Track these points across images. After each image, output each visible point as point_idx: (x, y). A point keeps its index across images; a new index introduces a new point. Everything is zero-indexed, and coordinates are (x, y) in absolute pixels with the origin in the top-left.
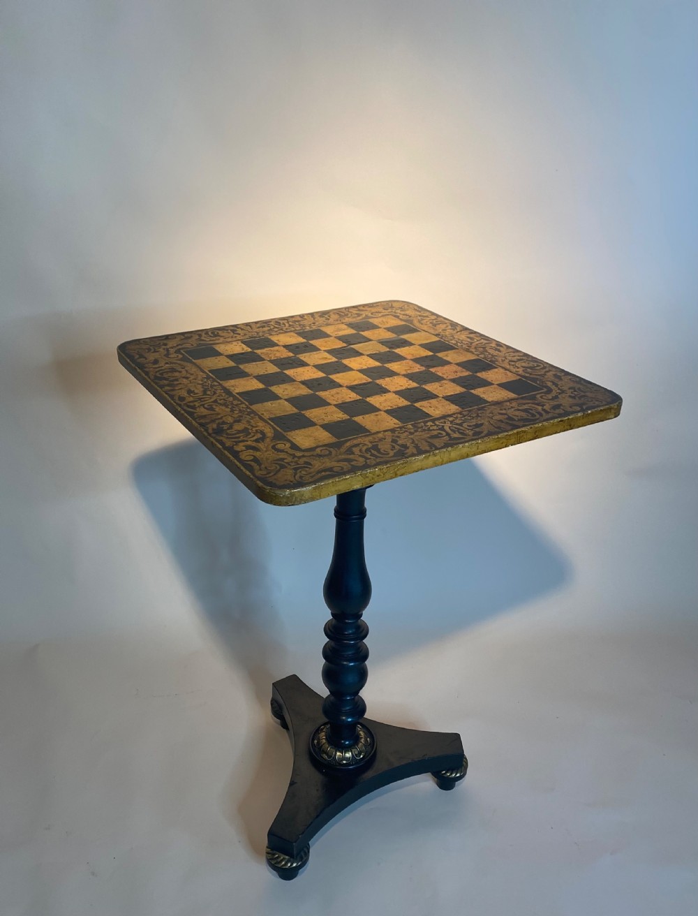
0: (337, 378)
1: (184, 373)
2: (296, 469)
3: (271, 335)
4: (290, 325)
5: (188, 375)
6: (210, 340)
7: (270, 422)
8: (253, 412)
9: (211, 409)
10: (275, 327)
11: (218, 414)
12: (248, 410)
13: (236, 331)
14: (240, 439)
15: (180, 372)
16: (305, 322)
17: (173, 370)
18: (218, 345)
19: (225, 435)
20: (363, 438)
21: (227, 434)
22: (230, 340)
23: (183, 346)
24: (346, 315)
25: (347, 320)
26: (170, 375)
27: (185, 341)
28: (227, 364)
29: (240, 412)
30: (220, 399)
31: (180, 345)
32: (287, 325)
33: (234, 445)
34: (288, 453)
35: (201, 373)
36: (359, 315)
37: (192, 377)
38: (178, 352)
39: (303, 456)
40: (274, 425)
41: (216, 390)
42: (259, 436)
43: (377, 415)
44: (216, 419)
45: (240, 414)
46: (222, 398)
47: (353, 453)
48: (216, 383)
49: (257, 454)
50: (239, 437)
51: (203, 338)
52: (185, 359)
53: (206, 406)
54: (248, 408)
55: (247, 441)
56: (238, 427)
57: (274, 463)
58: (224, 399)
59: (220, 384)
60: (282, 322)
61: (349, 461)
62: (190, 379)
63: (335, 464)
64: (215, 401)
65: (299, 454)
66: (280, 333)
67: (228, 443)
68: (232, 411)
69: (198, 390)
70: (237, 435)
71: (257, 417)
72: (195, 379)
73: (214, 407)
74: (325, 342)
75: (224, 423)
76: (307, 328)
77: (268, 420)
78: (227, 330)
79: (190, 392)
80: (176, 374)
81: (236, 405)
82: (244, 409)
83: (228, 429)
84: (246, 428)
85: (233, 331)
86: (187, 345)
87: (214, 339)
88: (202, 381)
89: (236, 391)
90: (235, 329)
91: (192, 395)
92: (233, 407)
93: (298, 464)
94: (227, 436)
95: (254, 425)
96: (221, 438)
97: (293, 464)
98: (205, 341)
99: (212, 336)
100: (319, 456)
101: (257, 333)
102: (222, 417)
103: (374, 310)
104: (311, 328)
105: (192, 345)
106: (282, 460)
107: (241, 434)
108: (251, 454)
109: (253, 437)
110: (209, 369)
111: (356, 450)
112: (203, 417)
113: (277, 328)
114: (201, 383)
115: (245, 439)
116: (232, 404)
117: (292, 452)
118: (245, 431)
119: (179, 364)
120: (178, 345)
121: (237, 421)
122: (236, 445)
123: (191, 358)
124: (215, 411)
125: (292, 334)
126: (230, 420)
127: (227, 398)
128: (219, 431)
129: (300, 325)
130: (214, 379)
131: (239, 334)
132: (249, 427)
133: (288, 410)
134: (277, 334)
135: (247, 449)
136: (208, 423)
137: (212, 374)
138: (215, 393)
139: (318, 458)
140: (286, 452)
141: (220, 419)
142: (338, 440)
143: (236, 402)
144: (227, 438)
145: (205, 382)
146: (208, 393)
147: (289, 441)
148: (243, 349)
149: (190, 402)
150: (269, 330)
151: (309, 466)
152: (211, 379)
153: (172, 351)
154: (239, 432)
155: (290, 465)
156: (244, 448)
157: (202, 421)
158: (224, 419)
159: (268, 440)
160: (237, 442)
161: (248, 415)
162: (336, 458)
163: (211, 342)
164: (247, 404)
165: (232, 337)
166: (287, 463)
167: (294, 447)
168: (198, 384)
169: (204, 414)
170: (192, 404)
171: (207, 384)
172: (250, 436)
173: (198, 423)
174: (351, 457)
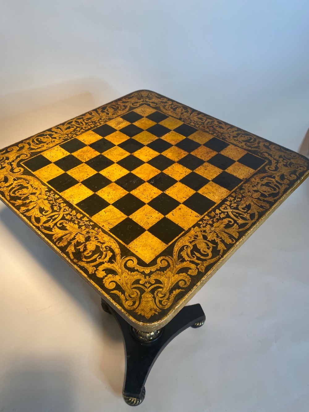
0: (137, 173)
1: (31, 190)
2: (152, 291)
3: (77, 135)
4: (86, 123)
5: (34, 191)
6: (38, 148)
7: (111, 234)
8: (95, 226)
9: (63, 228)
10: (77, 127)
11: (71, 233)
12: (91, 223)
13: (52, 135)
14: (97, 262)
15: (27, 188)
16: (95, 119)
17: (22, 187)
18: (45, 152)
19: (84, 259)
20: (182, 238)
21: (86, 257)
22: (51, 145)
23: (21, 158)
24: (118, 108)
25: (120, 113)
26: (20, 193)
27: (21, 152)
28: (58, 172)
29: (87, 227)
30: (67, 214)
31: (19, 157)
32: (84, 123)
33: (95, 271)
34: (139, 272)
35: (43, 186)
36: (126, 107)
37: (38, 193)
38: (19, 165)
39: (151, 273)
40: (117, 238)
41: (60, 204)
42: (110, 254)
43: (180, 209)
44: (71, 240)
45: (87, 230)
46: (67, 212)
47: (183, 260)
48: (57, 196)
49: (117, 278)
50: (95, 260)
51: (32, 147)
52: (26, 173)
53: (58, 225)
54: (90, 221)
55: (103, 263)
56: (91, 246)
57: (134, 288)
58: (69, 214)
59: (61, 197)
60: (79, 121)
61: (185, 270)
62: (37, 195)
63: (177, 277)
64: (63, 218)
65: (147, 271)
66: (83, 132)
67: (91, 270)
68: (80, 227)
69: (47, 207)
70: (94, 257)
71: (100, 230)
72: (40, 194)
73: (64, 224)
74: (115, 137)
75: (79, 244)
76: (98, 124)
77: (109, 232)
78: (46, 135)
79: (41, 210)
80: (25, 191)
81: (81, 219)
82: (88, 223)
83: (84, 251)
84: (97, 247)
85: (50, 135)
86: (23, 156)
87: (40, 146)
88: (47, 195)
89: (75, 202)
90: (51, 133)
91: (43, 213)
92: (79, 222)
93: (152, 285)
94: (86, 260)
95: (102, 241)
96: (83, 264)
97: (148, 285)
98: (34, 149)
99: (38, 143)
100: (162, 269)
101: (68, 135)
102: (75, 236)
103: (133, 101)
104: (101, 124)
105: (27, 156)
106: (137, 282)
107: (97, 255)
108: (112, 279)
109: (106, 256)
110: (48, 180)
111: (184, 254)
112: (60, 239)
113: (79, 127)
114: (46, 197)
115: (101, 260)
116: (77, 218)
117: (141, 269)
118: (97, 250)
119: (24, 179)
120: (17, 158)
121: (88, 239)
122: (97, 270)
123: (30, 171)
124: (66, 230)
125: (91, 132)
126: (81, 239)
127: (71, 212)
128: (78, 255)
129: (92, 122)
130: (54, 191)
131: (55, 138)
132: (99, 244)
133: (119, 216)
134: (81, 134)
135: (107, 274)
136: (67, 247)
137: (52, 186)
138: (60, 208)
139: (162, 273)
140: (137, 270)
141: (74, 239)
142: (168, 246)
143: (79, 216)
144: (87, 262)
145: (49, 196)
146: (55, 208)
147: (133, 255)
148: (63, 153)
149: (45, 223)
150: (74, 130)
151: (161, 285)
152: (52, 192)
153: (15, 164)
154: (94, 253)
155: (146, 287)
156: (104, 273)
157: (62, 244)
158: (77, 239)
159: (118, 258)
160: (97, 266)
161: (93, 229)
162: (175, 269)
163: (39, 150)
164: (88, 216)
165: (52, 142)
166: (143, 285)
167: (141, 262)
168: (45, 199)
169: (60, 235)
170: (47, 225)
171: (51, 199)
172: (103, 256)
173: (58, 247)
174: (185, 264)
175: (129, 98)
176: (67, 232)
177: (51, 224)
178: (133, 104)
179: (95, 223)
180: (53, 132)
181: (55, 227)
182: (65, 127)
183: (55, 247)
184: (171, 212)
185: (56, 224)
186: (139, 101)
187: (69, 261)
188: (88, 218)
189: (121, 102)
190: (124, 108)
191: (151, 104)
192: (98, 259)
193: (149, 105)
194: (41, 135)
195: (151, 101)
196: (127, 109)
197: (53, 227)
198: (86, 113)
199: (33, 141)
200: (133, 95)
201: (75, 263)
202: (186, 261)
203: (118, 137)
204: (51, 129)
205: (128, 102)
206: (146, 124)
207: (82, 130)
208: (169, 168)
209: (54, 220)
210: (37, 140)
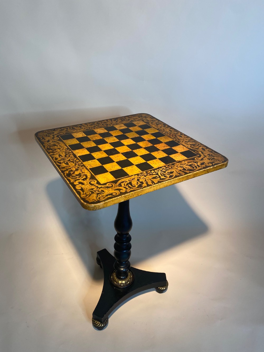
0: (118, 149)
1: (59, 147)
2: (98, 194)
5: (60, 148)
9: (67, 164)
11: (70, 166)
13: (81, 127)
15: (57, 146)
16: (108, 123)
17: (55, 145)
18: (74, 133)
19: (71, 177)
20: (126, 178)
22: (78, 131)
23: (60, 134)
24: (124, 120)
25: (124, 122)
26: (53, 147)
27: (61, 131)
28: (76, 142)
29: (78, 165)
30: (71, 159)
31: (59, 133)
32: (101, 124)
33: (74, 182)
34: (95, 186)
35: (66, 147)
36: (129, 120)
37: (62, 148)
38: (57, 136)
39: (101, 187)
40: (91, 172)
41: (70, 155)
42: (85, 177)
43: (132, 167)
44: (68, 169)
45: (78, 166)
46: (72, 158)
47: (121, 186)
48: (70, 151)
49: (83, 186)
50: (76, 178)
51: (68, 130)
52: (60, 140)
53: (65, 162)
54: (82, 163)
55: (80, 180)
56: (77, 173)
57: (89, 191)
58: (73, 159)
59: (72, 152)
60: (99, 123)
61: (119, 190)
62: (61, 149)
63: (113, 191)
64: (69, 160)
65: (100, 186)
66: (98, 128)
67: (72, 181)
68: (75, 165)
69: (63, 155)
70: (76, 177)
71: (85, 168)
72: (63, 149)
73: (68, 163)
74: (115, 132)
75: (72, 171)
76: (109, 125)
77: (89, 169)
78: (78, 126)
79: (60, 155)
80: (56, 147)
81: (77, 162)
82: (80, 164)
83: (73, 174)
84: (80, 173)
85: (80, 127)
86: (62, 133)
87: (72, 130)
88: (65, 150)
89: (78, 155)
90: (81, 126)
91: (60, 157)
92: (76, 163)
93: (99, 191)
94: (72, 177)
95: (83, 172)
96: (69, 178)
97: (97, 191)
98: (69, 131)
99: (72, 129)
100: (108, 187)
101: (89, 128)
102: (71, 168)
103: (135, 118)
104: (110, 126)
105: (64, 133)
106: (92, 189)
107: (78, 176)
108: (81, 186)
109: (82, 178)
110: (69, 145)
111: (123, 184)
112: (64, 168)
113: (97, 125)
114: (65, 151)
115: (79, 179)
116: (76, 161)
117: (97, 185)
118: (80, 175)
119: (57, 142)
120: (58, 133)
121: (77, 170)
122: (75, 181)
123: (62, 139)
124: (68, 165)
125: (103, 128)
126: (74, 169)
127: (74, 159)
128: (69, 175)
129: (106, 124)
130: (70, 149)
131: (82, 128)
132: (81, 173)
133: (97, 164)
134: (97, 129)
135: (79, 184)
136: (65, 171)
137: (70, 147)
138: (70, 156)
139: (107, 188)
140: (95, 185)
141: (70, 168)
142: (116, 179)
143: (77, 161)
144: (72, 178)
145: (66, 151)
146: (67, 156)
147: (96, 180)
148: (83, 135)
149: (59, 160)
150: (94, 127)
151: (103, 193)
152: (69, 150)
153: (55, 136)
154: (77, 175)
155: (95, 192)
156: (78, 183)
157: (63, 170)
158: (72, 169)
159: (88, 179)
160: (75, 180)
161: (82, 167)
162: (114, 188)
163: (71, 132)
164: (82, 161)
165: (79, 130)
166: (95, 191)
167: (98, 183)
168: (64, 152)
169: (64, 166)
170: (60, 161)
171: (67, 152)
172: (81, 177)
173: (61, 170)
174: (120, 188)
175: (133, 116)
176: (68, 166)
177: (62, 161)
178: (134, 119)
179: (84, 165)
180: (82, 125)
181: (64, 163)
182: (90, 124)
183: (59, 170)
184: (127, 167)
185: (64, 162)
186: (138, 118)
187: (64, 176)
188: (81, 162)
189: (128, 117)
190: (128, 120)
191: (145, 121)
192: (77, 178)
193: (143, 121)
194: (76, 126)
195: (146, 119)
196: (129, 121)
197: (62, 162)
198: (105, 120)
199: (70, 128)
200: (137, 115)
201: (66, 177)
202: (122, 187)
203: (117, 132)
204: (82, 124)
205: (132, 118)
206: (136, 129)
207: (99, 127)
208: (137, 150)
209: (64, 160)
210: (72, 128)
